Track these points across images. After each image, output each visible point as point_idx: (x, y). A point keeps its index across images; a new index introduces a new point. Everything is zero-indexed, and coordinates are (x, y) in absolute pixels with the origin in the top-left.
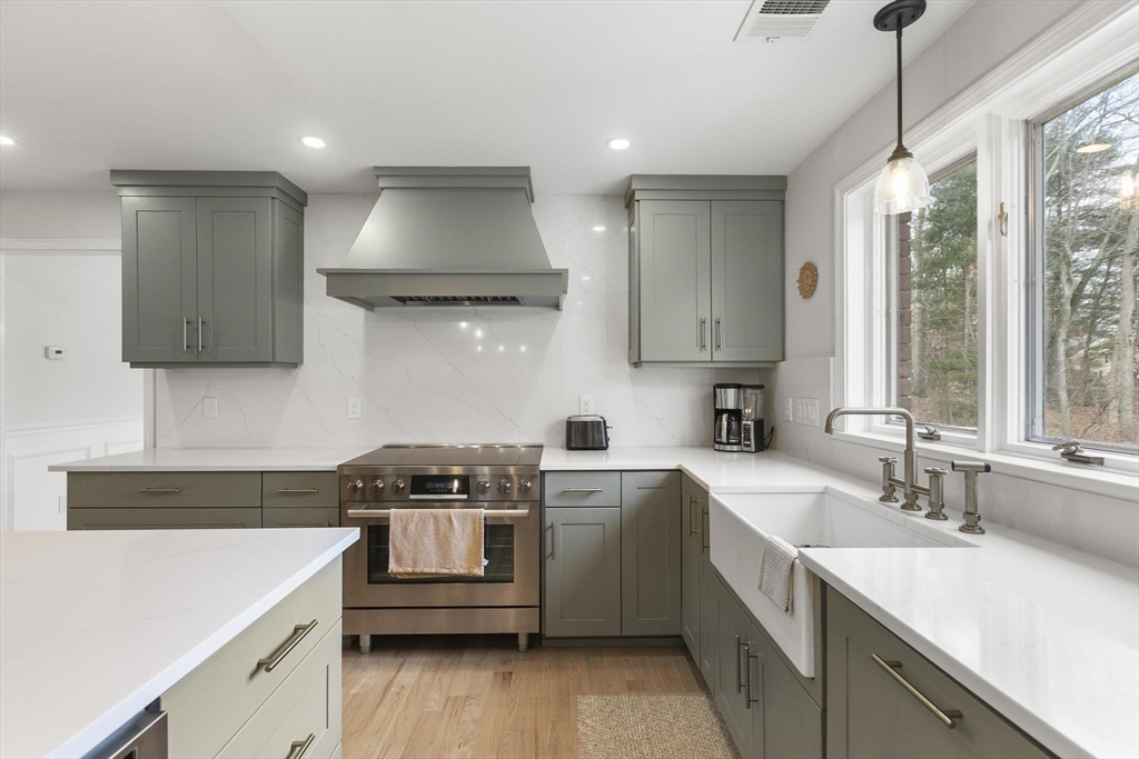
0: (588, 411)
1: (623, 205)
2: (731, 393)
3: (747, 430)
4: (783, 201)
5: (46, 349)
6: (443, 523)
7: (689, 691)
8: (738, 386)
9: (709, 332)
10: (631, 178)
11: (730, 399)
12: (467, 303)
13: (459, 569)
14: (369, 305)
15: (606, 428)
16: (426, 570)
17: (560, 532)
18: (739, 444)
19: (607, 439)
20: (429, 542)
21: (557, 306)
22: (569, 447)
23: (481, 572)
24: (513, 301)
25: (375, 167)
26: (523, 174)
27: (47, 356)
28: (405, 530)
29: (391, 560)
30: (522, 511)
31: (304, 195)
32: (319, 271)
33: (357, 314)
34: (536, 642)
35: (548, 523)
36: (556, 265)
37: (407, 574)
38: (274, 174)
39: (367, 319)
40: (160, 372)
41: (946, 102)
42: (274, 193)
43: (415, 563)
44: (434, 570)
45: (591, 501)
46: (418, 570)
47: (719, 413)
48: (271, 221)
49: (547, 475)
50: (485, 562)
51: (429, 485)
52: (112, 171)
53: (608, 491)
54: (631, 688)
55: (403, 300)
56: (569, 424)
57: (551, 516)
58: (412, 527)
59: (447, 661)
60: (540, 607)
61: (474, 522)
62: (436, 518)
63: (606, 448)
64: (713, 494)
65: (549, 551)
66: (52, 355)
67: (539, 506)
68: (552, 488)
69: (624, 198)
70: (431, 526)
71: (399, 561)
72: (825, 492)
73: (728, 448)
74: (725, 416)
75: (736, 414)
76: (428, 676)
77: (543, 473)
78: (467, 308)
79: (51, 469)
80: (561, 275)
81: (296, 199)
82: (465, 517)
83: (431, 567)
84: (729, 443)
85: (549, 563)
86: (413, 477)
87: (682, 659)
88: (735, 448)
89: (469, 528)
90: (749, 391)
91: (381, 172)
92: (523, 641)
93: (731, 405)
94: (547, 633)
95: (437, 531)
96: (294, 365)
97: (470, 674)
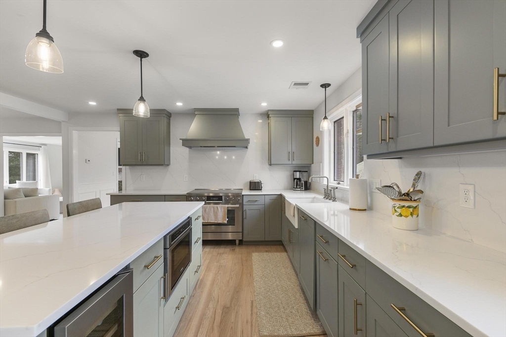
0: (256, 179)
1: (266, 117)
2: (298, 173)
3: (302, 184)
4: (313, 117)
5: (86, 160)
6: (216, 209)
7: (282, 252)
8: (300, 171)
9: (291, 156)
10: (269, 110)
11: (298, 175)
13: (220, 221)
14: (190, 147)
15: (261, 184)
16: (211, 222)
17: (248, 211)
18: (300, 188)
19: (262, 187)
20: (212, 214)
21: (247, 148)
22: (250, 190)
23: (226, 222)
24: (235, 147)
25: (194, 108)
26: (237, 110)
27: (86, 162)
30: (238, 206)
31: (170, 114)
32: (180, 139)
33: (187, 149)
34: (241, 242)
35: (244, 209)
36: (246, 137)
38: (165, 110)
39: (189, 151)
40: (127, 167)
41: (338, 104)
42: (165, 115)
43: (208, 219)
44: (213, 222)
45: (256, 203)
46: (209, 222)
47: (294, 179)
48: (164, 121)
49: (244, 196)
50: (227, 219)
51: (212, 199)
52: (118, 109)
53: (261, 201)
54: (266, 251)
55: (201, 147)
56: (250, 182)
57: (245, 207)
58: (207, 210)
59: (216, 247)
60: (242, 232)
61: (224, 208)
62: (214, 207)
63: (261, 190)
64: (286, 198)
65: (245, 217)
66: (88, 162)
67: (242, 205)
68: (245, 199)
69: (267, 115)
70: (212, 209)
72: (314, 198)
73: (297, 189)
74: (296, 180)
75: (299, 179)
76: (212, 250)
77: (243, 195)
79: (107, 194)
80: (247, 141)
81: (168, 115)
82: (222, 207)
84: (297, 188)
85: (245, 220)
86: (207, 197)
87: (282, 247)
88: (299, 189)
89: (223, 210)
90: (303, 173)
91: (195, 110)
92: (237, 242)
93: (298, 177)
94: (244, 240)
95: (214, 211)
96: (168, 165)
97: (223, 249)
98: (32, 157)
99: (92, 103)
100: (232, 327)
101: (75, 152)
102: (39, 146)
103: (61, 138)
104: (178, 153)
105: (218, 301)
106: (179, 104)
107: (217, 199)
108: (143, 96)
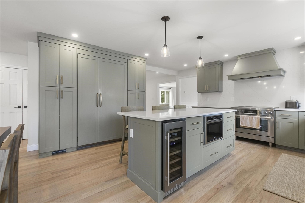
0: (293, 100)
6: (251, 118)
12: (260, 77)
13: (255, 127)
14: (235, 80)
17: (280, 123)
20: (248, 121)
21: (283, 76)
22: (287, 108)
23: (259, 128)
24: (270, 76)
25: (237, 56)
28: (243, 119)
29: (241, 123)
30: (270, 118)
32: (227, 76)
33: (233, 82)
34: (274, 145)
37: (244, 126)
38: (219, 61)
39: (235, 83)
42: (219, 64)
43: (245, 125)
44: (249, 126)
46: (246, 126)
48: (218, 68)
49: (277, 111)
50: (261, 126)
51: (248, 111)
53: (295, 116)
55: (243, 79)
56: (286, 102)
57: (277, 120)
58: (245, 118)
60: (275, 138)
61: (258, 118)
62: (249, 117)
65: (277, 127)
66: (185, 93)
67: (274, 117)
68: (278, 114)
70: (249, 118)
71: (242, 124)
76: (248, 144)
77: (275, 110)
78: (260, 78)
79: (191, 106)
81: (222, 63)
82: (256, 117)
83: (248, 125)
85: (277, 129)
86: (245, 110)
91: (238, 56)
92: (270, 144)
94: (277, 143)
95: (250, 120)
96: (221, 92)
97: (257, 146)
98: (168, 93)
99: (186, 65)
100: (244, 179)
101: (180, 89)
102: (170, 88)
103: (175, 83)
104: (228, 85)
105: (241, 166)
106: (226, 56)
107: (253, 112)
108: (201, 57)
